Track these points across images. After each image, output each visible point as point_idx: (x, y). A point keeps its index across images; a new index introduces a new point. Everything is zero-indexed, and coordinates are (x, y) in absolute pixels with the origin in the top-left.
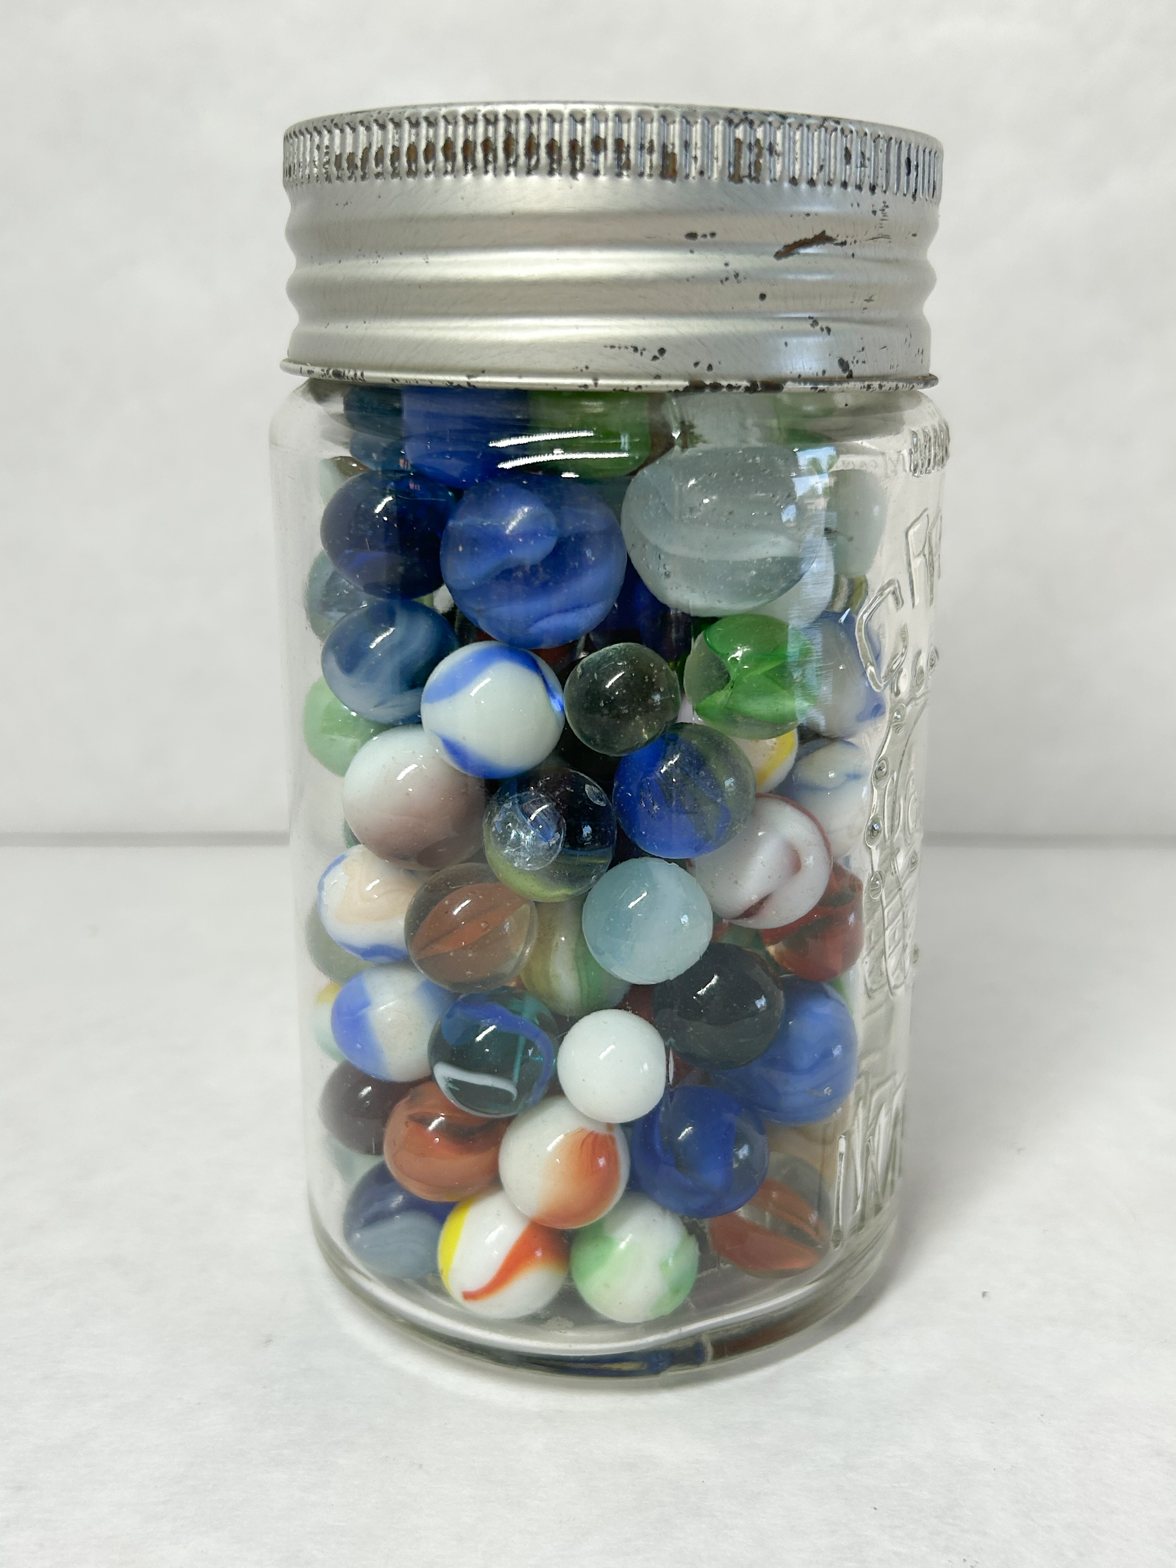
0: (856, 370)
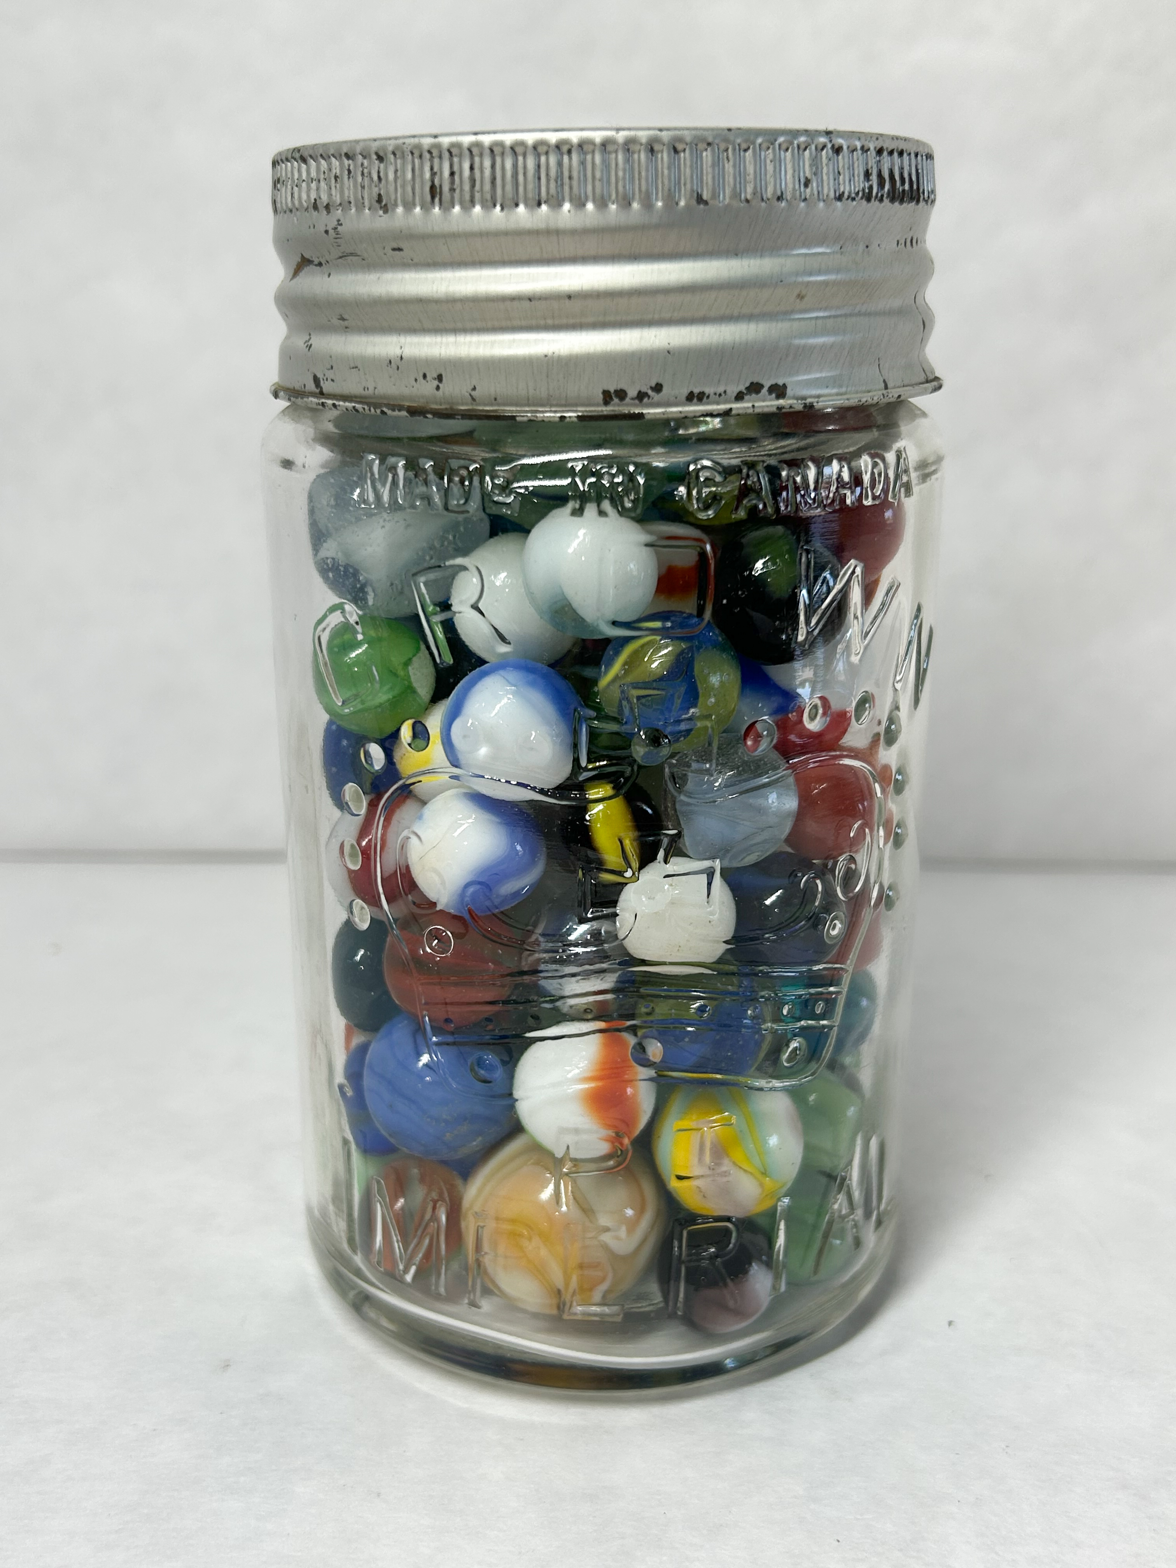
0: (327, 387)
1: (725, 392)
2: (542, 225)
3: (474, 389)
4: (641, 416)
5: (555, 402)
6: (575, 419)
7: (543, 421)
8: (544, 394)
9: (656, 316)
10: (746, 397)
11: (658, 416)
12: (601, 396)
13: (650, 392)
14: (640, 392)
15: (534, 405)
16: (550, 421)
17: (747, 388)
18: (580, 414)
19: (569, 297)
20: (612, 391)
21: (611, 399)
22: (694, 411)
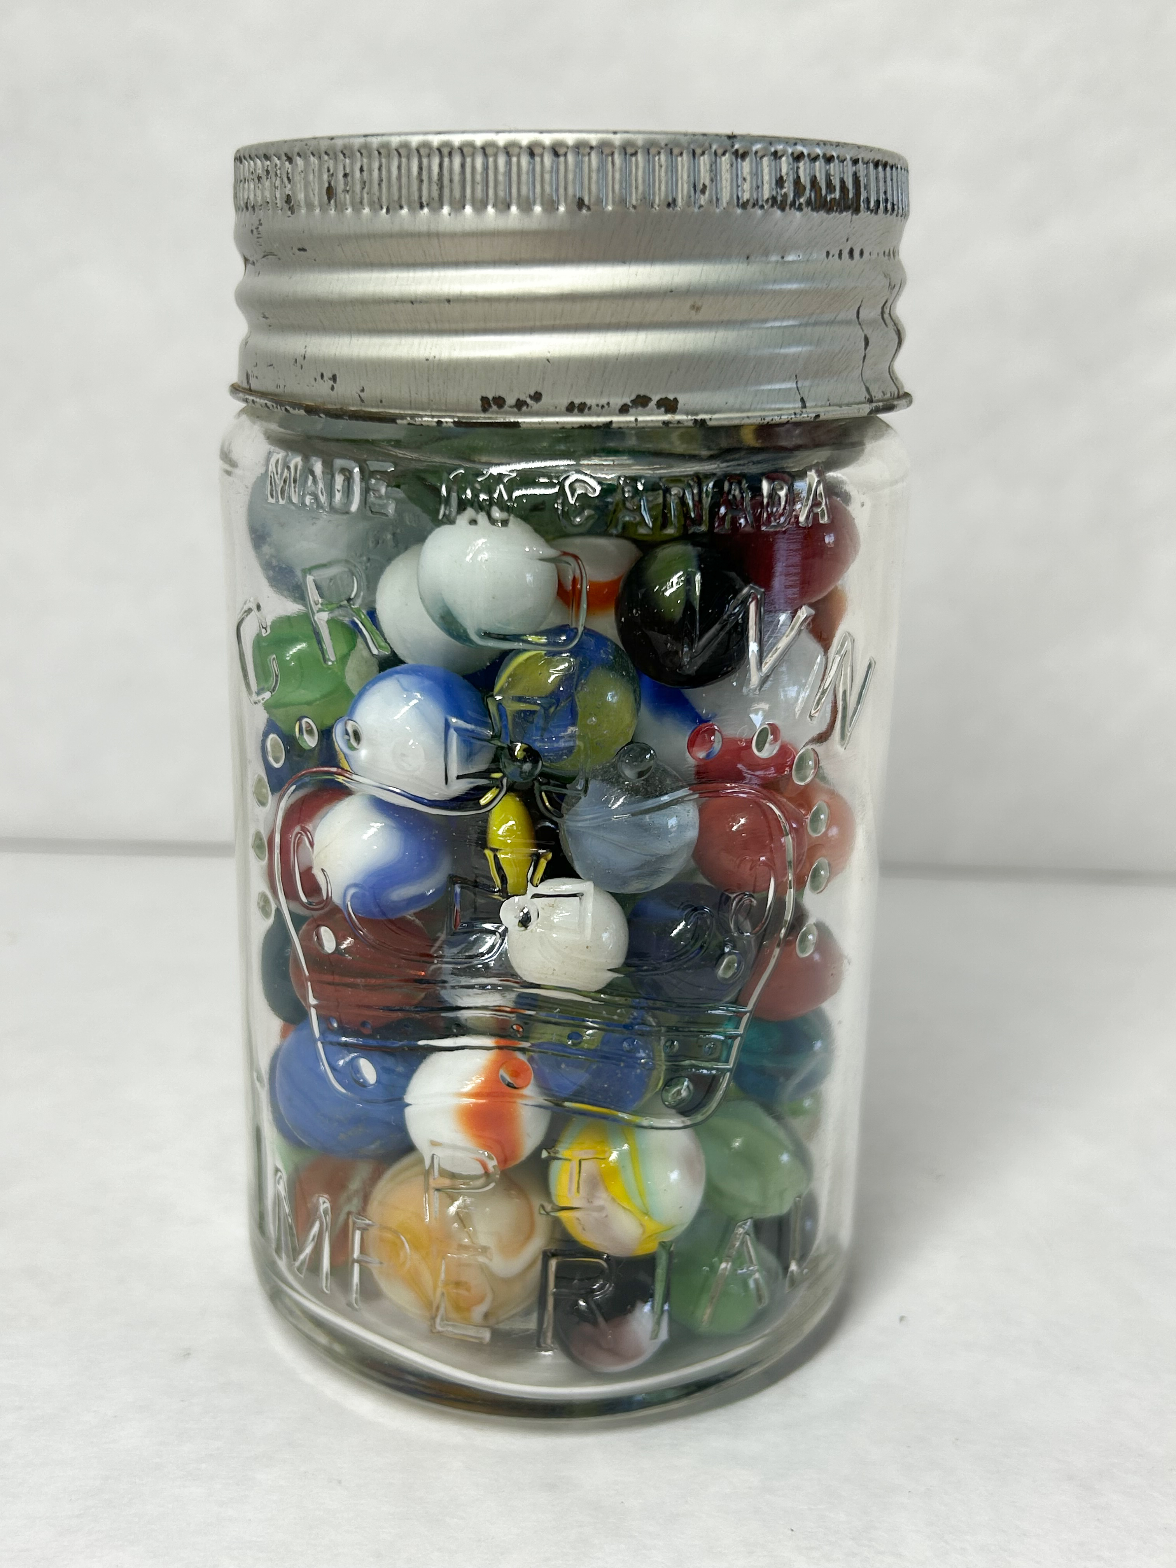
0: (257, 385)
1: (608, 404)
2: (424, 228)
3: (363, 390)
4: (516, 425)
5: (435, 407)
6: (452, 425)
7: (422, 425)
8: (425, 399)
9: (538, 324)
10: (632, 411)
11: (534, 426)
12: (480, 402)
13: (529, 401)
14: (518, 400)
15: (416, 409)
16: (428, 426)
17: (632, 401)
18: (456, 420)
19: (449, 301)
20: (491, 398)
21: (490, 406)
22: (573, 423)
